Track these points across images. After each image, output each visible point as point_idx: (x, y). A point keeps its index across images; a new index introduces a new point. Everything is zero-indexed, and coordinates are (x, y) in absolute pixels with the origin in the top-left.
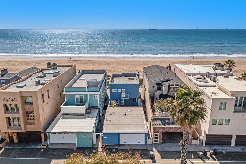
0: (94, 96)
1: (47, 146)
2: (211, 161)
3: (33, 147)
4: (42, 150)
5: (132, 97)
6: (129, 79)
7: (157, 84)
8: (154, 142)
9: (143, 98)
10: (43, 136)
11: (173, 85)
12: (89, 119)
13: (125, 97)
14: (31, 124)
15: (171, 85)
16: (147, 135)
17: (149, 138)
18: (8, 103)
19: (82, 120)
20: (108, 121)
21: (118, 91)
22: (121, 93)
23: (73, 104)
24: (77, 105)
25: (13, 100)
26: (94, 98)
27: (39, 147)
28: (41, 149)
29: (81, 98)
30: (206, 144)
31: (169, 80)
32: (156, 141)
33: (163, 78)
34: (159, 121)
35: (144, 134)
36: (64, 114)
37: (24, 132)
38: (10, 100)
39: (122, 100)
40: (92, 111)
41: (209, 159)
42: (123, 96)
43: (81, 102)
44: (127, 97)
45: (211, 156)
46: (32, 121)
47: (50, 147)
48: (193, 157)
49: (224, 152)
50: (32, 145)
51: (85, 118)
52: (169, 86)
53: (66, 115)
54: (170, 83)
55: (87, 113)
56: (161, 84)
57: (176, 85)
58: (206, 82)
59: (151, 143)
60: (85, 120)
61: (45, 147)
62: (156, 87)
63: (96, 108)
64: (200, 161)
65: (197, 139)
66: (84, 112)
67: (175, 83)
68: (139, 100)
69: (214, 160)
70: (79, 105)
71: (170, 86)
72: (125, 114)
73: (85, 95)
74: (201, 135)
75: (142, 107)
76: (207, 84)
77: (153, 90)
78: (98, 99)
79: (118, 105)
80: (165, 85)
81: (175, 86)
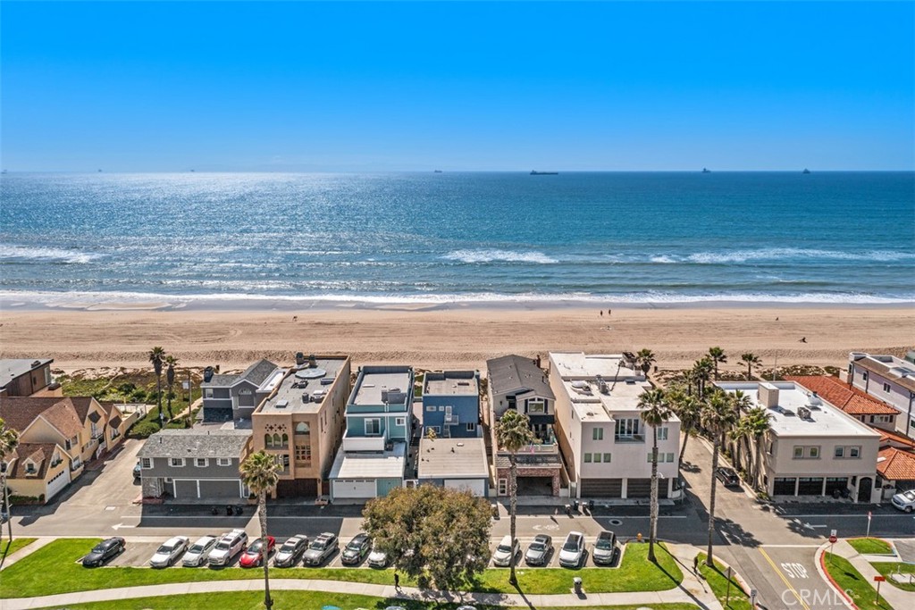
0: (399, 420)
1: (329, 502)
2: (583, 517)
3: (305, 503)
4: (322, 507)
5: (466, 421)
6: (459, 384)
7: (508, 397)
8: (500, 494)
9: (486, 422)
10: (320, 486)
11: (534, 400)
12: (392, 459)
13: (453, 421)
14: (303, 466)
15: (531, 400)
16: (488, 482)
17: (492, 487)
18: (272, 434)
19: (382, 460)
20: (425, 461)
21: (438, 408)
22: (444, 413)
23: (361, 434)
24: (367, 436)
25: (280, 428)
26: (399, 423)
27: (316, 503)
28: (319, 506)
29: (375, 423)
30: (581, 496)
31: (528, 391)
32: (503, 492)
33: (518, 387)
34: (507, 459)
35: (483, 481)
36: (347, 452)
37: (293, 478)
38: (276, 428)
39: (446, 427)
40: (395, 446)
41: (580, 514)
42: (448, 419)
43: (375, 430)
44: (455, 422)
45: (585, 511)
46: (304, 461)
47: (334, 503)
48: (556, 512)
49: (607, 506)
50: (303, 501)
51: (386, 457)
52: (526, 401)
53: (351, 453)
54: (529, 396)
55: (387, 450)
56: (514, 398)
57: (539, 400)
58: (588, 395)
59: (495, 495)
60: (386, 460)
61: (326, 503)
62: (506, 403)
63: (401, 441)
64: (567, 517)
65: (567, 487)
66: (382, 448)
67: (536, 397)
68: (479, 427)
69: (588, 515)
70: (372, 436)
71: (529, 402)
72: (453, 451)
73: (383, 418)
74: (573, 480)
75: (482, 440)
76: (590, 398)
77: (500, 408)
78: (405, 424)
79: (439, 436)
80: (520, 400)
81: (536, 402)
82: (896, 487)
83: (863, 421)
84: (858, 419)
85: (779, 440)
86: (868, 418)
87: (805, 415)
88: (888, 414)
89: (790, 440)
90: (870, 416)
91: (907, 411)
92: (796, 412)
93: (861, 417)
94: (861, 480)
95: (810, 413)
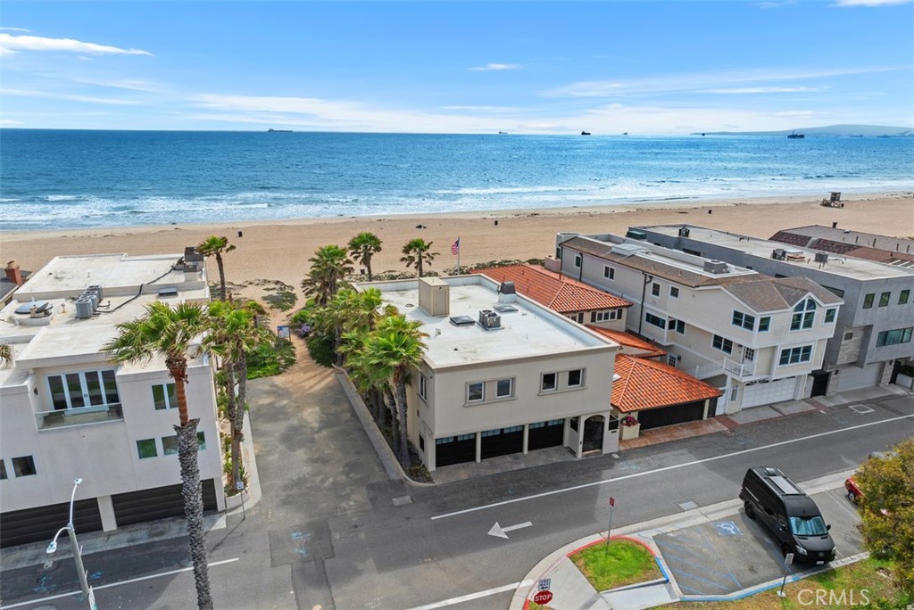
82: (639, 421)
83: (581, 321)
84: (574, 319)
85: (437, 377)
86: (587, 317)
87: (489, 322)
88: (615, 308)
89: (458, 374)
90: (590, 314)
91: (640, 303)
92: (477, 319)
93: (577, 315)
94: (587, 422)
95: (499, 319)
